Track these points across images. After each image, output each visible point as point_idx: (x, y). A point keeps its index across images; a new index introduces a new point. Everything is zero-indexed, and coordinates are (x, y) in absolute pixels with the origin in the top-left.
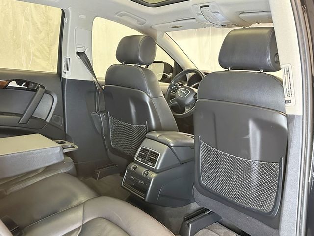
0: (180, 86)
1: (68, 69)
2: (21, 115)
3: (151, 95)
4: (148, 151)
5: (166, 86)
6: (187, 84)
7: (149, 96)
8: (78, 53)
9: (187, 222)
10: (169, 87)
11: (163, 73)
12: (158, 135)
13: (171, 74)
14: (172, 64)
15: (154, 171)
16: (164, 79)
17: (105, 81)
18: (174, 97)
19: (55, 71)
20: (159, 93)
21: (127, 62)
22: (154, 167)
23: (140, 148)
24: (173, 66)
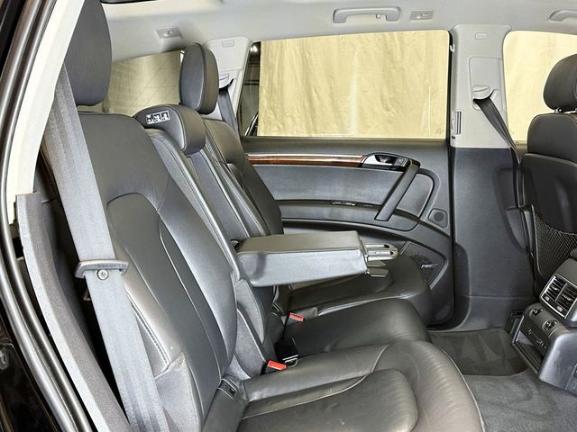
1: (459, 132)
2: (379, 208)
4: (564, 283)
8: (476, 101)
15: (566, 323)
17: (526, 147)
19: (443, 136)
21: (564, 108)
22: (566, 317)
23: (554, 278)
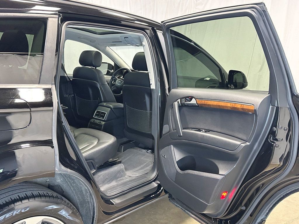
0: (118, 78)
3: (100, 84)
4: (101, 112)
5: (109, 78)
6: (122, 77)
7: (99, 84)
9: (121, 146)
10: (111, 79)
11: (107, 70)
12: (105, 104)
13: (113, 70)
14: (113, 64)
15: (104, 121)
16: (108, 73)
17: (72, 76)
18: (114, 84)
20: (105, 82)
22: (104, 119)
23: (96, 111)
24: (113, 65)
